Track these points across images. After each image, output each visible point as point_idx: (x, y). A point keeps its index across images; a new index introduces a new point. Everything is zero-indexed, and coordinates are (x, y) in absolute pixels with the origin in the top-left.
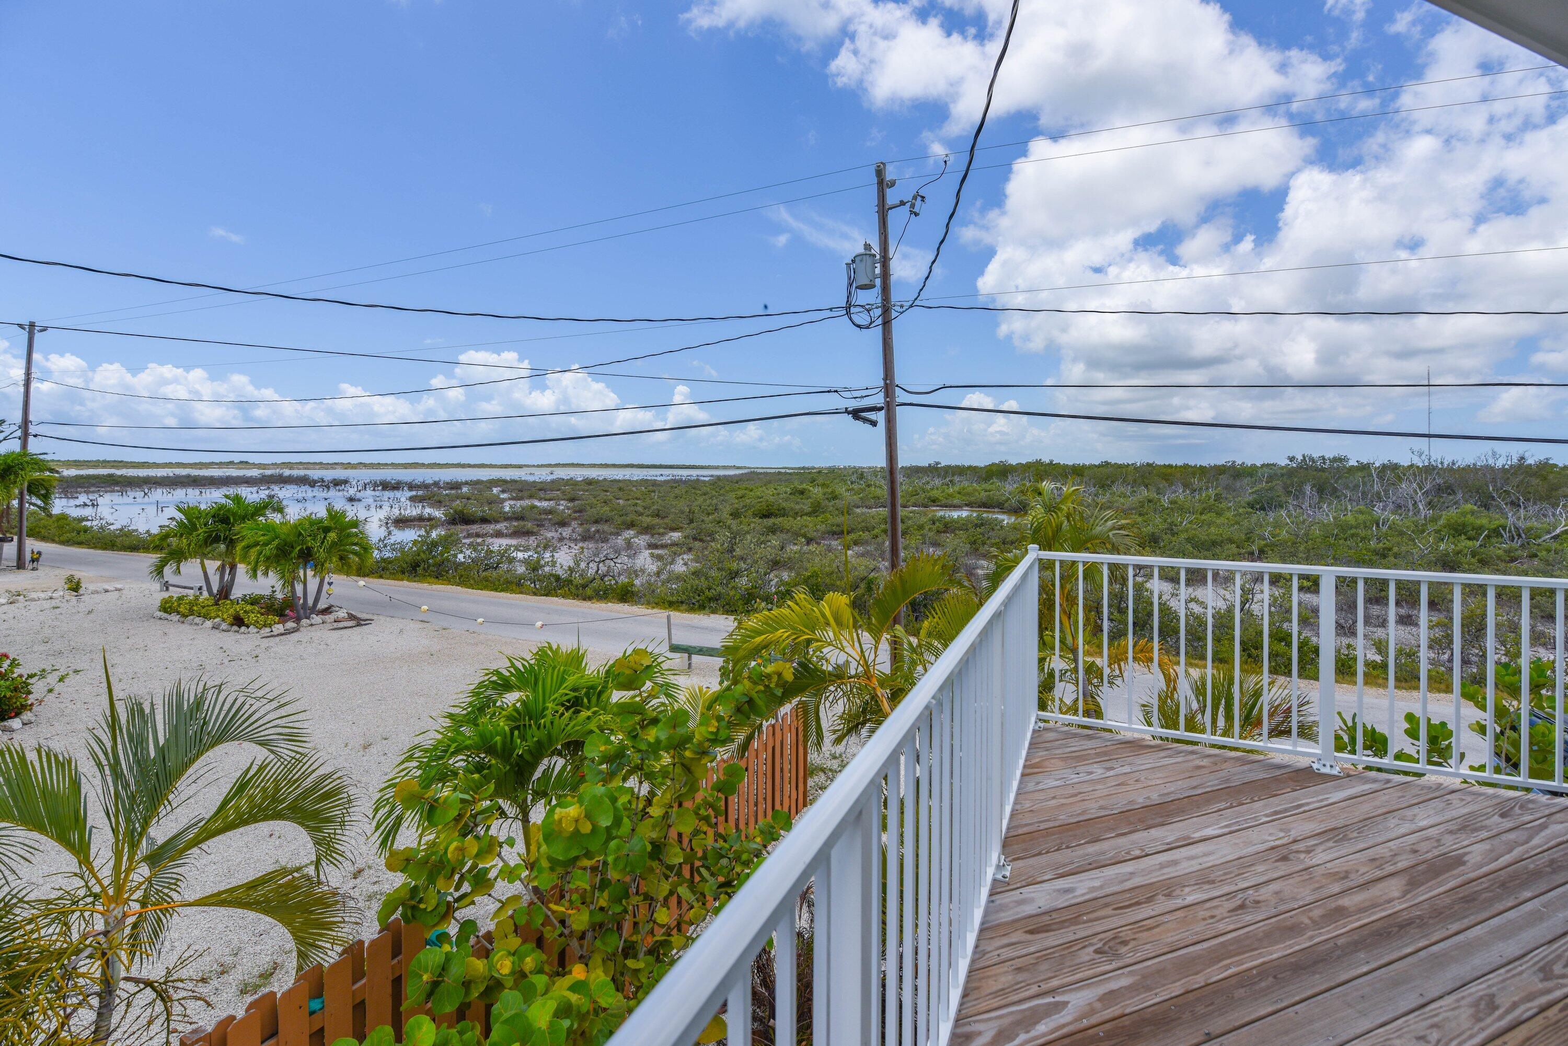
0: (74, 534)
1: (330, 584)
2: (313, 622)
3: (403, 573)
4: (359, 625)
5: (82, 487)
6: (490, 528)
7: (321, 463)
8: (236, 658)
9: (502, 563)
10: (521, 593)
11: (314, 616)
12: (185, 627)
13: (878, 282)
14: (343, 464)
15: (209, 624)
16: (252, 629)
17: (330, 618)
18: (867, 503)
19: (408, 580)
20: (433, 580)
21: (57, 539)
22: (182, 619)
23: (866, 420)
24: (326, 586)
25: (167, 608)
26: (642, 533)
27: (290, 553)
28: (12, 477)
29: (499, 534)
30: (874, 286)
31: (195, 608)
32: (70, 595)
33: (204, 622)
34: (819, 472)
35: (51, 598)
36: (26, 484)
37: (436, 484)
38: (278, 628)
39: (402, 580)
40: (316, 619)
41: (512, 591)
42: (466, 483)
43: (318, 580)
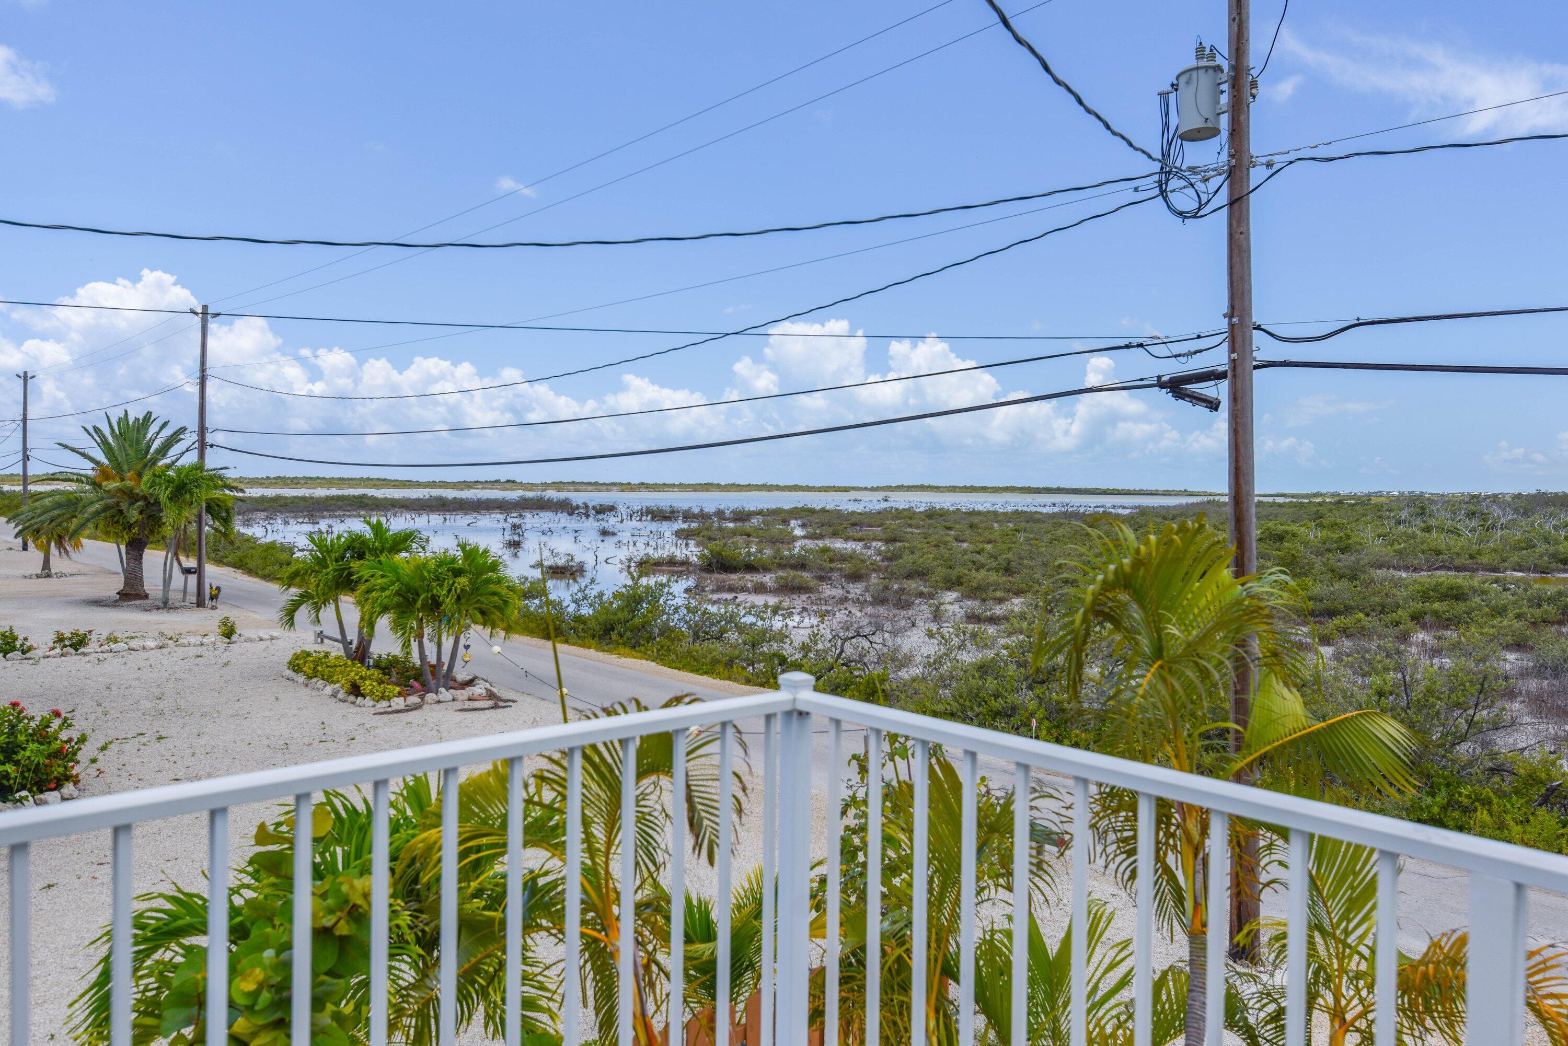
0: (277, 567)
1: (467, 647)
2: (441, 697)
3: (593, 637)
4: (495, 707)
5: (327, 510)
6: (750, 579)
7: (596, 484)
8: (330, 738)
9: (726, 632)
10: (730, 678)
11: (442, 689)
12: (304, 693)
13: (1224, 122)
14: (621, 484)
15: (329, 689)
16: (368, 701)
17: (463, 694)
18: (1411, 561)
19: (597, 650)
20: (627, 650)
21: (260, 572)
22: (306, 681)
23: (1197, 399)
24: (461, 648)
25: (296, 665)
26: (968, 597)
27: (415, 601)
28: (188, 496)
29: (760, 589)
30: (1215, 132)
31: (319, 668)
32: (222, 642)
33: (325, 686)
34: (1340, 503)
35: (202, 645)
36: (204, 505)
37: (720, 514)
38: (399, 703)
39: (589, 648)
40: (445, 694)
41: (719, 676)
42: (760, 513)
43: (451, 640)
